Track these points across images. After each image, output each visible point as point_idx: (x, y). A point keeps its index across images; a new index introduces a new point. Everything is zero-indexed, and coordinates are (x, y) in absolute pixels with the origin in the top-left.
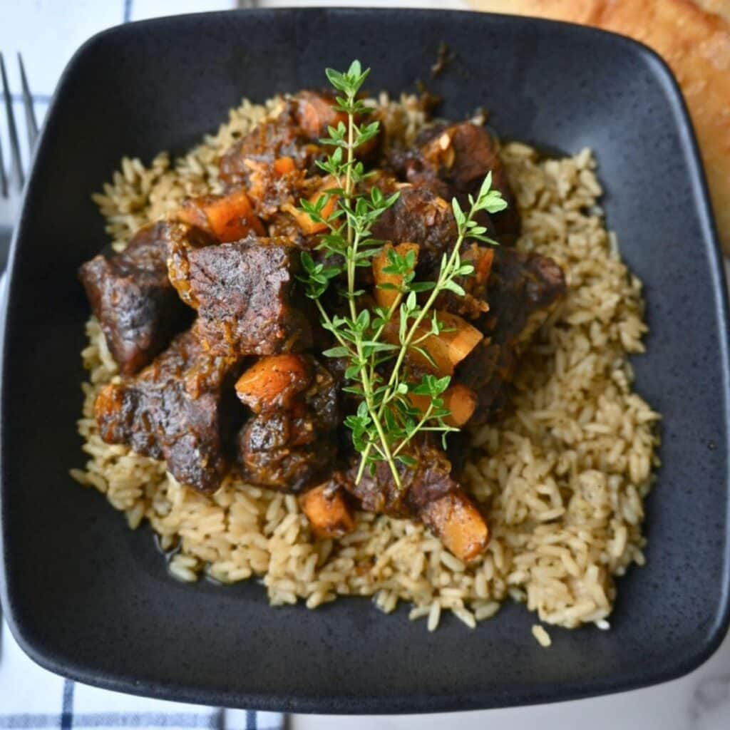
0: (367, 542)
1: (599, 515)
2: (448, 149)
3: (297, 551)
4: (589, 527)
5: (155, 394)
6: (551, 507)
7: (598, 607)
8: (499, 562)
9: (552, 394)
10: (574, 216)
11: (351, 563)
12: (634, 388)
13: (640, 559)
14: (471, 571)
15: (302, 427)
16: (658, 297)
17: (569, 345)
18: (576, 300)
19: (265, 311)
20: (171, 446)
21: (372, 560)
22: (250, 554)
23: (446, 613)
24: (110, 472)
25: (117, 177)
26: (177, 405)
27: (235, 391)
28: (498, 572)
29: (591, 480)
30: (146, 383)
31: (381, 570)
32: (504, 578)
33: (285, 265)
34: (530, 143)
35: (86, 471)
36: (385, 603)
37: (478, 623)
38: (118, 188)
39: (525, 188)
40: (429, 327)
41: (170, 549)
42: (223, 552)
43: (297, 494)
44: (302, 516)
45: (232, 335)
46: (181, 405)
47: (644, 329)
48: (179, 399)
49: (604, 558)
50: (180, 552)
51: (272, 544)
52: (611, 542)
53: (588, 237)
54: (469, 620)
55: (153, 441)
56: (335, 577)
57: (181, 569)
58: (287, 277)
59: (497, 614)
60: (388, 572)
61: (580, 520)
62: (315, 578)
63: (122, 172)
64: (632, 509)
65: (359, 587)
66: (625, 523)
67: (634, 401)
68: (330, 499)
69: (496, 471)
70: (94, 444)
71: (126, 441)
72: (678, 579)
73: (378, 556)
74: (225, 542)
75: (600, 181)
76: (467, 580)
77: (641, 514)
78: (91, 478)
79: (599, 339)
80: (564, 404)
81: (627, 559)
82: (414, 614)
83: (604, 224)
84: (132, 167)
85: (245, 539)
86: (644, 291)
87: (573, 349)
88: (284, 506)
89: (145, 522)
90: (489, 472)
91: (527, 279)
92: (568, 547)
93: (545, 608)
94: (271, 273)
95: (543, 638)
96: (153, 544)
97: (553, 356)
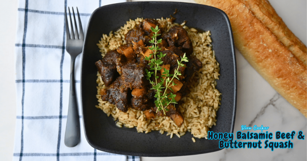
0: (158, 119)
1: (206, 116)
2: (177, 36)
3: (143, 123)
4: (204, 119)
5: (113, 91)
6: (197, 115)
7: (205, 135)
8: (185, 125)
9: (198, 88)
10: (205, 47)
11: (154, 124)
12: (216, 88)
13: (215, 124)
14: (180, 126)
15: (145, 100)
16: (222, 67)
17: (203, 78)
18: (204, 69)
19: (138, 82)
20: (117, 103)
21: (159, 123)
22: (133, 123)
23: (174, 135)
24: (104, 106)
25: (102, 39)
26: (118, 94)
27: (131, 94)
28: (185, 127)
29: (205, 109)
30: (111, 89)
31: (161, 126)
32: (186, 128)
33: (143, 74)
34: (196, 28)
35: (98, 106)
36: (161, 132)
37: (181, 136)
38: (102, 42)
39: (194, 41)
40: (172, 84)
41: (116, 121)
42: (128, 122)
43: (143, 111)
44: (144, 115)
45: (131, 85)
46: (119, 94)
47: (219, 75)
48: (119, 93)
49: (207, 125)
50: (118, 121)
51: (138, 121)
52: (209, 122)
53: (208, 53)
54: (179, 136)
55: (113, 101)
56: (151, 127)
57: (118, 125)
58: (143, 76)
59: (185, 134)
60: (162, 126)
61: (203, 117)
62: (147, 128)
63: (102, 37)
64: (214, 114)
65: (156, 129)
66: (212, 118)
67: (216, 91)
68: (150, 113)
69: (185, 106)
70: (100, 100)
71: (107, 101)
72: (222, 129)
73: (160, 123)
74: (128, 120)
75: (211, 39)
76: (179, 128)
77: (216, 116)
78: (99, 107)
79: (209, 77)
80: (201, 91)
81: (212, 125)
82: (167, 135)
83: (212, 50)
84: (105, 36)
85: (132, 120)
86: (219, 66)
87: (203, 79)
88: (140, 113)
89: (111, 115)
90: (184, 107)
91: (193, 66)
92: (200, 123)
93: (195, 134)
94: (140, 75)
95: (194, 141)
96: (113, 119)
97: (199, 79)
